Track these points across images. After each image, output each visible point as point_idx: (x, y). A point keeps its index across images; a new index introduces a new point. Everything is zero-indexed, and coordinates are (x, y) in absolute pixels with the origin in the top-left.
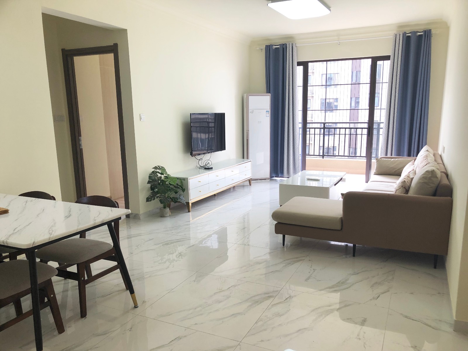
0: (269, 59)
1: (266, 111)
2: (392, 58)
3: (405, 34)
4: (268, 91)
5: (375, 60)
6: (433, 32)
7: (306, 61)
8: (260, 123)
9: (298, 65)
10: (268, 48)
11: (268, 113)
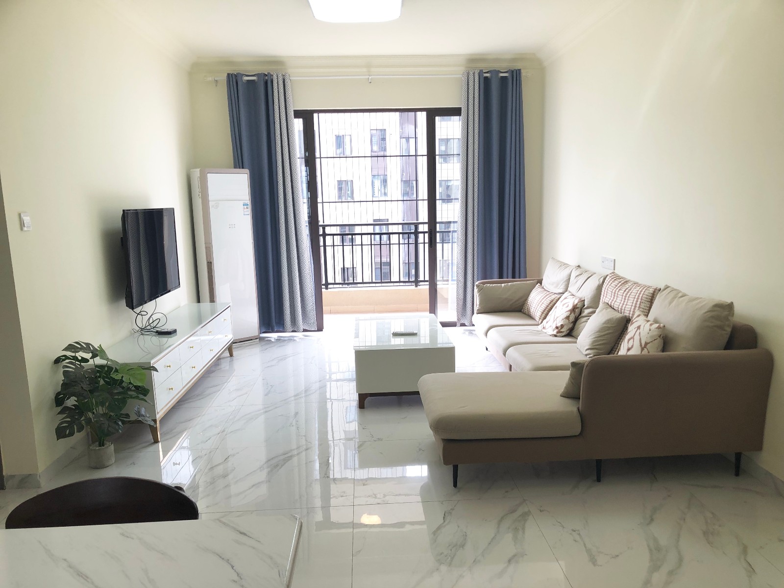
0: (237, 101)
1: (242, 203)
2: (464, 112)
3: (481, 73)
4: (239, 164)
5: (432, 114)
6: (524, 73)
7: (309, 109)
8: (232, 227)
9: (295, 117)
10: (234, 80)
11: (247, 208)
